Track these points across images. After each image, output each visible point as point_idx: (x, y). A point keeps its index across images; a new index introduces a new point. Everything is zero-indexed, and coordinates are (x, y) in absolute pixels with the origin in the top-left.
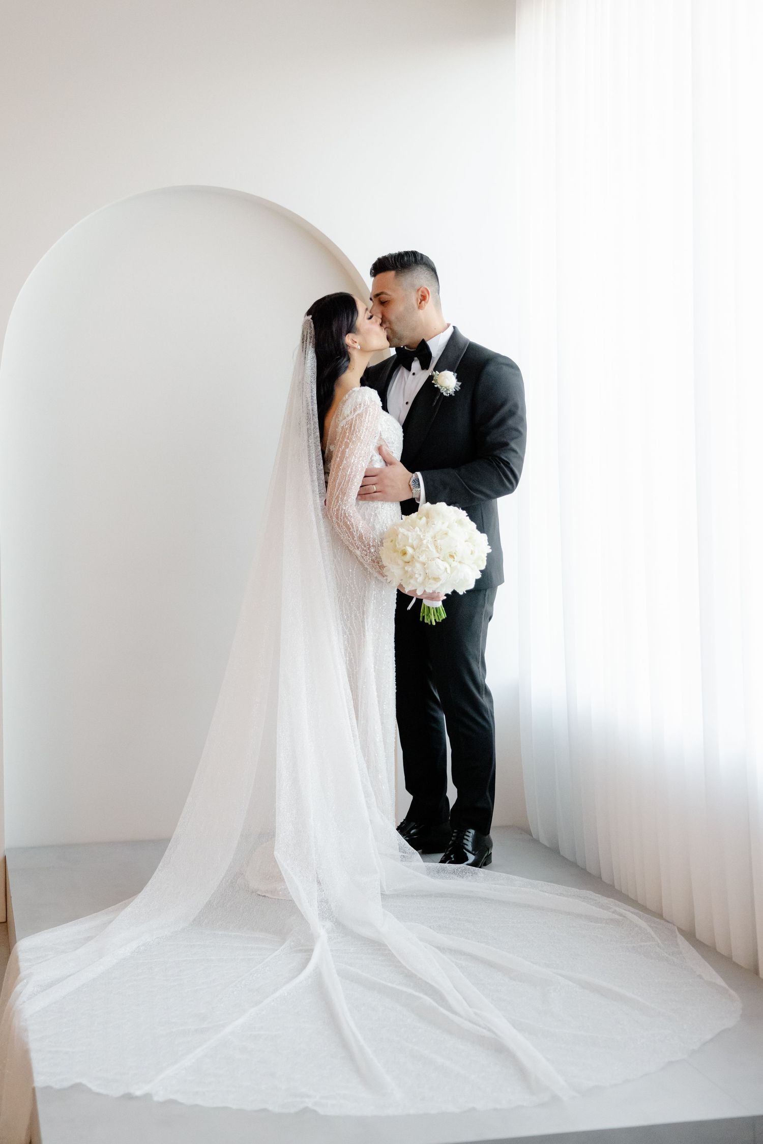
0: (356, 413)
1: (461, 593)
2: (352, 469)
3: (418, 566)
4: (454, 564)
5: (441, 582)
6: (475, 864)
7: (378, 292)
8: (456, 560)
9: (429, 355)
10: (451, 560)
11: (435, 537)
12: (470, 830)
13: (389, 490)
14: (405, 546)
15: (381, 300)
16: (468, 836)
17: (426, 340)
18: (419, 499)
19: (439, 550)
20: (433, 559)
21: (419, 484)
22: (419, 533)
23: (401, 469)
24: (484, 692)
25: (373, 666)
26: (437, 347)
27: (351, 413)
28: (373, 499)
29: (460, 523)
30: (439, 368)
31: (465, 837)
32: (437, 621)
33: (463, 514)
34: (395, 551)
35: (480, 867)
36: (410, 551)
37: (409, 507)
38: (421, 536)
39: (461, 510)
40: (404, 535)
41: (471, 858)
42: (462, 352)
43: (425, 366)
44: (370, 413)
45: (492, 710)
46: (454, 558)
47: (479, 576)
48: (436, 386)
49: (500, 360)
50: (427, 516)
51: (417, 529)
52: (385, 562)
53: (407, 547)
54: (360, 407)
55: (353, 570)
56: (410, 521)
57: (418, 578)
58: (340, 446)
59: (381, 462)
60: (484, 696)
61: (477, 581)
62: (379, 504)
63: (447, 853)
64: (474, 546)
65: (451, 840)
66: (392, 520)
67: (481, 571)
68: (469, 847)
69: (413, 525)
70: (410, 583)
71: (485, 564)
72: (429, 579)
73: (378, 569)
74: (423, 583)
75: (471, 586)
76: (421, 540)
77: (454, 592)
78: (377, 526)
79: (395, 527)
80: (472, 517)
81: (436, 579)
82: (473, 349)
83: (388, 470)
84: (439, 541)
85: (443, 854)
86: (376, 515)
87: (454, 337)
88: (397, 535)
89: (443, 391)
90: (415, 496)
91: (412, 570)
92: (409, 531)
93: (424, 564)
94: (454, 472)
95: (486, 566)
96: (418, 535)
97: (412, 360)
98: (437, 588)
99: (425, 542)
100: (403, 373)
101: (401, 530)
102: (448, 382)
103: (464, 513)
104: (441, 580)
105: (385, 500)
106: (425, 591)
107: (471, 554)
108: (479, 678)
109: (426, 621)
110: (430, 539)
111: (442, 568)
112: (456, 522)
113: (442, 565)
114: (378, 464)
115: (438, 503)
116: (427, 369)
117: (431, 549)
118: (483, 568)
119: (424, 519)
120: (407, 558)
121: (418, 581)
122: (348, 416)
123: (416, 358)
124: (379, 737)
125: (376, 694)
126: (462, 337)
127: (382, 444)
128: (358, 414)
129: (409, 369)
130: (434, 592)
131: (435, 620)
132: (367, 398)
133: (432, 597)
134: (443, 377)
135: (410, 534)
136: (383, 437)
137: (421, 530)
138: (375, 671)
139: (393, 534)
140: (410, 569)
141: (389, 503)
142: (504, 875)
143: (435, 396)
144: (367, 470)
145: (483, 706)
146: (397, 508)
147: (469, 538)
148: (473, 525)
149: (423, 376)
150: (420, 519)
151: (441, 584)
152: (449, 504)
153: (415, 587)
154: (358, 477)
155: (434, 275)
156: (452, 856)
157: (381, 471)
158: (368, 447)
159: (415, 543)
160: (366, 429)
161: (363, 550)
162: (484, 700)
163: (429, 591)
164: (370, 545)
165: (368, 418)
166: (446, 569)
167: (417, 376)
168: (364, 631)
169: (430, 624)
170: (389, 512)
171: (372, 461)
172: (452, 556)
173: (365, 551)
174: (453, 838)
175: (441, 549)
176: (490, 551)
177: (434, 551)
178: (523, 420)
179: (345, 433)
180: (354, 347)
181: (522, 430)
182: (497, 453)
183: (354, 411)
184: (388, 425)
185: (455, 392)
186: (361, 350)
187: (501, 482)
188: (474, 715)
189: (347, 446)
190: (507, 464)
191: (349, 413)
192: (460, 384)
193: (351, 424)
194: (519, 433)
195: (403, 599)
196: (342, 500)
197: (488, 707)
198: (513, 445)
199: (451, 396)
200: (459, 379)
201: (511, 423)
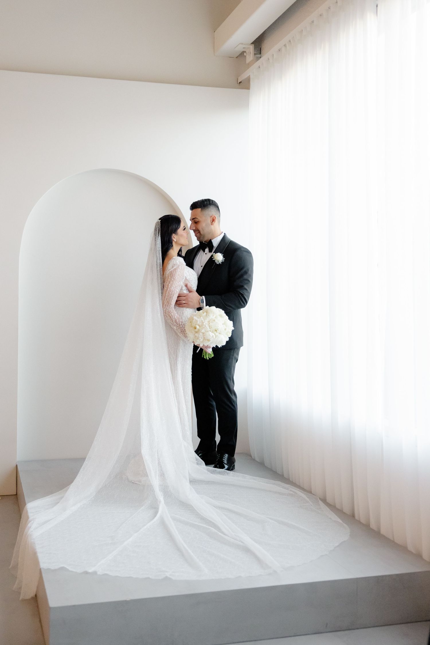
0: (174, 268)
2: (172, 293)
3: (201, 334)
6: (228, 469)
7: (194, 217)
8: (218, 332)
9: (213, 246)
11: (209, 322)
12: (225, 454)
13: (190, 303)
15: (195, 221)
16: (225, 457)
17: (211, 239)
20: (208, 331)
21: (203, 300)
22: (202, 319)
23: (196, 294)
24: (233, 393)
25: (181, 379)
26: (216, 242)
27: (171, 268)
28: (183, 307)
29: (221, 316)
30: (216, 252)
31: (224, 457)
34: (192, 327)
35: (230, 471)
36: (198, 327)
38: (203, 321)
40: (196, 320)
41: (226, 467)
42: (226, 245)
43: (210, 250)
44: (180, 268)
45: (236, 402)
47: (228, 340)
48: (213, 259)
49: (243, 249)
50: (207, 312)
51: (202, 317)
53: (197, 325)
54: (175, 266)
56: (199, 314)
58: (167, 283)
60: (233, 395)
61: (227, 342)
62: (185, 308)
63: (216, 464)
64: (226, 326)
65: (217, 459)
66: (193, 313)
67: (229, 338)
68: (226, 462)
69: (200, 316)
70: (198, 341)
71: (231, 334)
72: (206, 340)
73: (184, 334)
74: (203, 342)
75: (224, 344)
76: (203, 323)
77: (216, 346)
78: (184, 318)
79: (193, 316)
82: (231, 243)
83: (190, 294)
84: (210, 324)
85: (214, 465)
87: (224, 238)
88: (193, 320)
89: (216, 261)
90: (201, 306)
91: (199, 335)
92: (198, 318)
93: (204, 333)
94: (219, 297)
95: (231, 336)
97: (206, 248)
98: (210, 344)
99: (204, 324)
100: (201, 253)
101: (195, 318)
102: (219, 258)
103: (223, 312)
104: (210, 341)
105: (188, 307)
106: (204, 345)
107: (225, 330)
108: (231, 387)
110: (207, 322)
112: (219, 316)
113: (211, 334)
114: (185, 291)
115: (211, 307)
116: (211, 252)
117: (207, 327)
119: (205, 313)
120: (196, 330)
121: (201, 340)
122: (170, 270)
124: (185, 411)
125: (182, 391)
126: (228, 238)
127: (187, 283)
128: (175, 269)
129: (204, 251)
132: (178, 262)
134: (216, 256)
135: (198, 320)
136: (187, 278)
137: (203, 318)
138: (182, 382)
139: (191, 320)
140: (197, 335)
142: (241, 474)
143: (213, 264)
144: (179, 294)
147: (224, 323)
149: (209, 255)
150: (204, 313)
152: (217, 307)
153: (200, 343)
154: (175, 296)
155: (218, 209)
156: (218, 466)
157: (187, 294)
158: (179, 283)
159: (200, 324)
160: (178, 275)
161: (177, 326)
163: (206, 344)
164: (180, 324)
165: (179, 270)
166: (213, 336)
167: (207, 255)
168: (177, 364)
169: (206, 359)
170: (189, 312)
171: (182, 289)
172: (216, 331)
174: (218, 458)
175: (211, 327)
176: (234, 329)
177: (208, 328)
178: (251, 276)
179: (169, 277)
180: (173, 240)
181: (250, 280)
182: (238, 290)
183: (173, 267)
184: (189, 273)
185: (222, 263)
186: (176, 242)
187: (240, 302)
188: (228, 403)
189: (169, 283)
190: (242, 295)
191: (170, 268)
192: (224, 259)
193: (171, 273)
194: (249, 282)
195: (195, 348)
196: (168, 306)
197: (235, 400)
198: (246, 287)
199: (220, 264)
200: (224, 257)
201: (245, 277)
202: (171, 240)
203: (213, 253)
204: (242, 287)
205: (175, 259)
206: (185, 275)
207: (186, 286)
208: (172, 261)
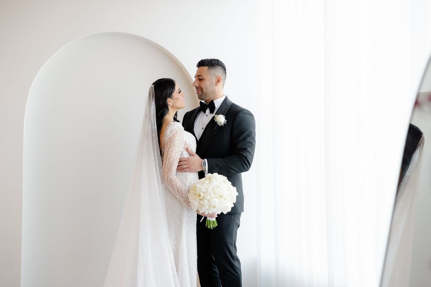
1: (225, 214)
2: (172, 159)
3: (206, 201)
4: (222, 200)
5: (216, 208)
8: (223, 198)
9: (214, 107)
10: (221, 198)
11: (213, 188)
13: (192, 167)
14: (200, 192)
15: (200, 78)
17: (213, 100)
18: (205, 171)
19: (215, 194)
20: (213, 198)
21: (206, 164)
23: (197, 157)
24: (236, 260)
25: (186, 247)
26: (218, 103)
28: (185, 171)
29: (224, 182)
30: (217, 113)
32: (214, 227)
33: (225, 178)
34: (195, 195)
36: (202, 194)
37: (201, 175)
38: (207, 188)
39: (224, 177)
40: (199, 187)
42: (228, 107)
43: (212, 112)
44: (178, 133)
45: (240, 268)
46: (222, 197)
47: (233, 206)
48: (215, 121)
49: (245, 111)
50: (210, 179)
51: (205, 184)
52: (191, 199)
54: (173, 131)
55: (176, 203)
56: (202, 182)
57: (206, 207)
59: (187, 154)
60: (236, 262)
62: (188, 173)
64: (231, 192)
66: (194, 180)
67: (234, 204)
69: (203, 183)
70: (202, 209)
71: (235, 200)
72: (211, 207)
73: (187, 204)
74: (208, 209)
76: (207, 190)
78: (187, 184)
79: (195, 184)
80: (229, 180)
81: (214, 207)
82: (233, 106)
83: (192, 157)
84: (215, 190)
86: (186, 178)
87: (226, 100)
88: (196, 188)
89: (218, 123)
90: (204, 170)
91: (203, 203)
92: (201, 185)
93: (209, 200)
94: (221, 160)
96: (205, 187)
97: (207, 109)
98: (215, 211)
99: (209, 190)
100: (202, 115)
101: (198, 185)
102: (221, 120)
105: (190, 171)
106: (209, 213)
107: (230, 195)
108: (233, 253)
109: (208, 227)
110: (211, 189)
111: (217, 202)
113: (217, 200)
114: (186, 155)
115: (214, 173)
116: (213, 113)
118: (235, 202)
119: (208, 180)
120: (201, 198)
123: (208, 108)
125: (187, 259)
126: (229, 101)
127: (187, 147)
128: (173, 135)
130: (213, 213)
131: (213, 227)
132: (176, 127)
133: (211, 216)
134: (219, 117)
135: (202, 187)
137: (207, 185)
138: (186, 249)
139: (194, 187)
140: (202, 203)
141: (193, 173)
143: (215, 126)
144: (180, 159)
145: (235, 266)
146: (196, 175)
147: (228, 188)
148: (230, 183)
149: (211, 116)
150: (205, 181)
151: (217, 209)
153: (205, 211)
154: (175, 162)
155: (225, 72)
157: (188, 158)
158: (179, 148)
159: (204, 191)
160: (177, 140)
161: (180, 196)
162: (236, 264)
163: (211, 213)
164: (182, 193)
165: (178, 136)
166: (219, 202)
167: (208, 116)
168: (182, 231)
169: (210, 228)
170: (192, 177)
171: (182, 154)
173: (181, 196)
175: (216, 194)
176: (238, 194)
177: (213, 194)
178: (254, 139)
179: (168, 143)
180: (169, 105)
181: (253, 142)
182: (241, 152)
183: (171, 133)
184: (189, 137)
185: (224, 124)
186: (172, 106)
187: (243, 166)
188: (231, 270)
189: (169, 149)
190: (246, 158)
191: (169, 134)
192: (226, 121)
193: (170, 138)
194: (252, 144)
195: (199, 217)
196: (169, 173)
197: (238, 266)
198: (249, 149)
199: (222, 126)
200: (226, 119)
201: (249, 139)
202: (166, 104)
203: (215, 114)
204: (245, 149)
205: (172, 124)
206: (185, 139)
207: (187, 150)
208: (170, 127)
